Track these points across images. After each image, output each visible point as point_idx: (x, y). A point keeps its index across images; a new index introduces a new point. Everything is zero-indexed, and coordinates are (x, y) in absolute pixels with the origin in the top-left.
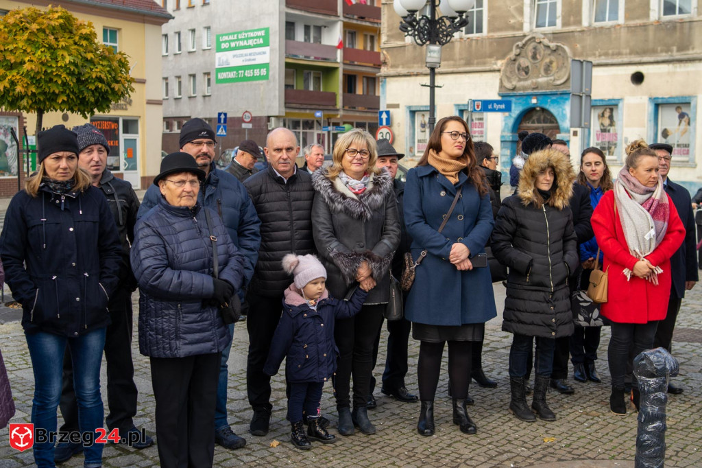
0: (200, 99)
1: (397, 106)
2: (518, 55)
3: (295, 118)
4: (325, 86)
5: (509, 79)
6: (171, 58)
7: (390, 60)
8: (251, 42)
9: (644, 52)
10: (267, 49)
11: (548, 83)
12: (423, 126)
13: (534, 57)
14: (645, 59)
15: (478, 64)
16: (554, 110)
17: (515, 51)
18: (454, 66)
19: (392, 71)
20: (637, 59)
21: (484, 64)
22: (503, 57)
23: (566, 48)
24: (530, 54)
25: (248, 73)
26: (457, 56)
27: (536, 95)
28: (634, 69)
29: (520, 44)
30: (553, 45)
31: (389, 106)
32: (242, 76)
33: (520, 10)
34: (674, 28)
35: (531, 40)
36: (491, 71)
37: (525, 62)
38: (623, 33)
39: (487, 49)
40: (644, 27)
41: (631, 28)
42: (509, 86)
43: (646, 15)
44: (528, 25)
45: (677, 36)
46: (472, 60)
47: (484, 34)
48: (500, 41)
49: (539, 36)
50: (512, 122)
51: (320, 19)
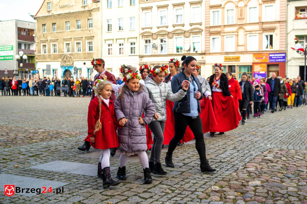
1: (40, 69)
2: (64, 58)
3: (22, 70)
4: (32, 61)
5: (62, 63)
7: (38, 58)
8: (8, 49)
9: (85, 58)
10: (12, 51)
11: (69, 65)
12: (46, 73)
13: (67, 58)
14: (86, 60)
15: (56, 60)
16: (71, 70)
17: (63, 57)
18: (51, 60)
19: (38, 61)
20: (84, 60)
21: (57, 60)
22: (61, 58)
23: (72, 57)
24: (66, 58)
26: (52, 58)
27: (67, 67)
28: (84, 62)
29: (64, 56)
30: (70, 56)
31: (38, 69)
32: (6, 58)
33: (64, 48)
34: (90, 54)
35: (66, 55)
36: (59, 61)
37: (65, 59)
38: (82, 54)
39: (58, 56)
40: (85, 53)
41: (83, 54)
42: (62, 65)
43: (85, 51)
44: (65, 52)
45: (91, 55)
46: (55, 59)
47: (57, 53)
48: (60, 55)
49: (67, 54)
50: (63, 73)
51: (29, 42)
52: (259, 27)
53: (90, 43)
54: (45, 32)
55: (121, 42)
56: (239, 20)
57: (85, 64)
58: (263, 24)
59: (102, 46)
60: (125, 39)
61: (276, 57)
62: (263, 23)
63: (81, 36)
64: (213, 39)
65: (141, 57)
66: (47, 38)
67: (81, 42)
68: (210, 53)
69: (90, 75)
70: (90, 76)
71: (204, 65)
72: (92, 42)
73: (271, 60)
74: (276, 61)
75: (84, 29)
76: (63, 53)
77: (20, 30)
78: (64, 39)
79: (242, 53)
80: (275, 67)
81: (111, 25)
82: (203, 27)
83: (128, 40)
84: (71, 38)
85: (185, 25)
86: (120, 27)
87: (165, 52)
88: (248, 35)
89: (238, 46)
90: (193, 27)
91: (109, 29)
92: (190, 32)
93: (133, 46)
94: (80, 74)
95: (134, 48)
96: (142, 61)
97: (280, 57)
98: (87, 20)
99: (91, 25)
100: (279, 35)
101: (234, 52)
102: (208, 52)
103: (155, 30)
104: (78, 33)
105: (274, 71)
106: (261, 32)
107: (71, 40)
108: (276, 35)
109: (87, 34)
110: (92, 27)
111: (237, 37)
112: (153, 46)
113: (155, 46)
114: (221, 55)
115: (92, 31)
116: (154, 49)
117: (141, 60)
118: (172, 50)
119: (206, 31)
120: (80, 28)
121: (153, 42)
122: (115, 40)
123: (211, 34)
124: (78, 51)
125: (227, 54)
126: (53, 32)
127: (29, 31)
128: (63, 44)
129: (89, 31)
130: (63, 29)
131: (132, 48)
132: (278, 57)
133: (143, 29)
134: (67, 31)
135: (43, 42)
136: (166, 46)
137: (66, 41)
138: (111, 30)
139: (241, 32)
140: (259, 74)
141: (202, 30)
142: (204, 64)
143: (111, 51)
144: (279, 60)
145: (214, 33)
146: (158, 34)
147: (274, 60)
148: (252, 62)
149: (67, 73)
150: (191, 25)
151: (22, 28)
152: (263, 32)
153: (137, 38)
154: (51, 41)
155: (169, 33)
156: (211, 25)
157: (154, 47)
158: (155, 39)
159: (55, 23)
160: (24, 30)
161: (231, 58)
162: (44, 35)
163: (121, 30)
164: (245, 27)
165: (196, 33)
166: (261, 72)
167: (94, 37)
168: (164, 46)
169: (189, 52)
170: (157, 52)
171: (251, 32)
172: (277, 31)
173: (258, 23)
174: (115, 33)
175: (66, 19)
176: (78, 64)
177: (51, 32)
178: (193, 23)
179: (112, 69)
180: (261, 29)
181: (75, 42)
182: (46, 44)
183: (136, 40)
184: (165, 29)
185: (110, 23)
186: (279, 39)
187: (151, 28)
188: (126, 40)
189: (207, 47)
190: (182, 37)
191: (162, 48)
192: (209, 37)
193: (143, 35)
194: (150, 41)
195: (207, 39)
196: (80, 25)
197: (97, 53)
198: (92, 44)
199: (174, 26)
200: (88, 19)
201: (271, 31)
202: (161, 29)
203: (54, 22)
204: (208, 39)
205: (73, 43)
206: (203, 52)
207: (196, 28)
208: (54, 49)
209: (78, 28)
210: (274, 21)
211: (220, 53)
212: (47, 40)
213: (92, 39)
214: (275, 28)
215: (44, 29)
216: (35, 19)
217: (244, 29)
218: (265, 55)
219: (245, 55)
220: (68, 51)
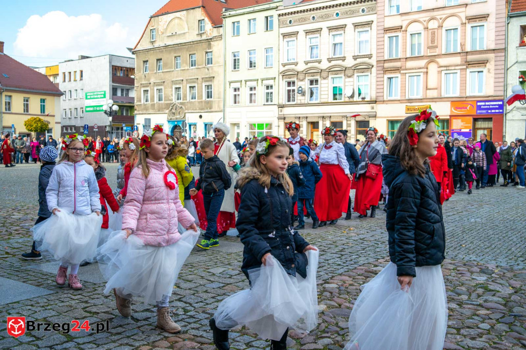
0: (79, 118)
1: (139, 124)
3: (117, 126)
4: (131, 113)
5: (170, 116)
6: (67, 101)
7: (137, 109)
8: (99, 96)
9: (202, 109)
10: (104, 99)
11: (179, 118)
13: (176, 109)
14: (202, 111)
17: (171, 108)
18: (155, 111)
19: (138, 113)
20: (200, 111)
21: (163, 111)
22: (168, 109)
23: (183, 107)
25: (98, 109)
26: (156, 108)
27: (177, 121)
28: (200, 114)
29: (172, 105)
30: (180, 106)
31: (137, 124)
32: (96, 109)
33: (172, 95)
34: (208, 102)
35: (175, 104)
36: (165, 113)
37: (173, 111)
38: (197, 104)
39: (164, 107)
40: (202, 102)
41: (199, 102)
42: (170, 118)
43: (202, 98)
44: (174, 100)
45: (209, 104)
46: (160, 110)
47: (163, 102)
48: (167, 104)
49: (177, 103)
50: (170, 129)
51: (128, 86)
52: (462, 59)
53: (208, 87)
54: (147, 72)
55: (253, 84)
56: (428, 50)
57: (201, 117)
58: (468, 54)
59: (225, 90)
60: (258, 80)
61: (488, 107)
62: (467, 52)
63: (197, 77)
64: (390, 78)
65: (281, 107)
66: (149, 81)
67: (196, 85)
68: (384, 101)
69: (209, 133)
70: (208, 135)
71: (374, 118)
72: (211, 85)
73: (478, 112)
74: (487, 112)
75: (200, 67)
76: (172, 102)
77: (116, 69)
78: (172, 81)
79: (433, 100)
80: (487, 123)
81: (238, 60)
82: (373, 61)
83: (262, 82)
84: (182, 80)
85: (347, 58)
86: (251, 63)
87: (316, 99)
88: (443, 73)
89: (427, 89)
90: (359, 61)
91: (235, 65)
92: (353, 68)
93: (270, 91)
94: (194, 132)
95: (272, 93)
96: (282, 113)
97: (494, 107)
98: (204, 53)
99: (210, 61)
100: (492, 71)
101: (421, 99)
102: (381, 99)
103: (301, 67)
104: (193, 73)
105: (484, 129)
106: (465, 67)
107: (183, 83)
108: (489, 71)
109: (204, 73)
110: (211, 63)
111: (426, 75)
112: (298, 90)
113: (301, 90)
114: (401, 103)
115: (212, 69)
116: (300, 95)
117: (281, 111)
118: (326, 96)
119: (377, 67)
120: (195, 66)
121: (299, 84)
122: (243, 82)
123: (386, 71)
124: (192, 98)
125: (410, 101)
126: (158, 71)
127: (127, 71)
128: (172, 88)
129: (207, 70)
130: (171, 68)
131: (268, 94)
132: (491, 107)
133: (284, 65)
134: (176, 69)
135: (143, 87)
136: (317, 90)
137: (176, 84)
138: (238, 68)
139: (433, 68)
140: (460, 133)
141: (373, 66)
142: (375, 116)
143: (239, 98)
144: (493, 111)
145: (389, 69)
146: (306, 73)
147: (484, 111)
148: (449, 113)
149: (176, 130)
150: (355, 58)
151: (119, 67)
152: (467, 67)
153: (275, 78)
154: (156, 84)
155: (321, 70)
156: (386, 58)
157: (300, 92)
158: (302, 80)
159: (161, 59)
160: (121, 68)
161: (416, 107)
162: (145, 76)
163: (253, 68)
164: (438, 60)
165: (363, 70)
166: (463, 130)
167: (214, 77)
168: (315, 91)
169: (351, 100)
170: (305, 99)
171: (448, 68)
172: (491, 66)
173: (459, 53)
174: (244, 72)
175: (175, 53)
176: (191, 118)
177: (155, 71)
178: (358, 56)
179: (239, 124)
180: (464, 63)
181: (188, 86)
182: (148, 88)
183: (274, 81)
184: (316, 65)
185: (237, 58)
186: (493, 79)
187: (296, 64)
188: (260, 81)
189: (378, 91)
190: (342, 77)
191: (312, 94)
192: (382, 76)
193: (284, 74)
194: (294, 83)
195: (379, 79)
196: (195, 60)
197: (219, 101)
198: (211, 89)
199: (330, 60)
200: (207, 53)
201: (480, 66)
202: (310, 65)
203: (159, 57)
204: (382, 79)
205: (185, 87)
206: (374, 98)
207: (363, 63)
208: (159, 95)
209: (192, 66)
210: (485, 49)
211: (399, 100)
212: (150, 83)
213: (211, 81)
214: (488, 61)
215: (146, 67)
216: (133, 53)
217: (437, 63)
218: (470, 103)
219: (437, 103)
220: (178, 99)
